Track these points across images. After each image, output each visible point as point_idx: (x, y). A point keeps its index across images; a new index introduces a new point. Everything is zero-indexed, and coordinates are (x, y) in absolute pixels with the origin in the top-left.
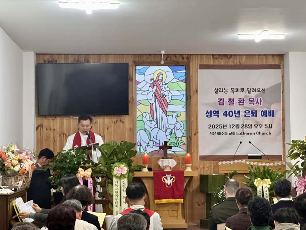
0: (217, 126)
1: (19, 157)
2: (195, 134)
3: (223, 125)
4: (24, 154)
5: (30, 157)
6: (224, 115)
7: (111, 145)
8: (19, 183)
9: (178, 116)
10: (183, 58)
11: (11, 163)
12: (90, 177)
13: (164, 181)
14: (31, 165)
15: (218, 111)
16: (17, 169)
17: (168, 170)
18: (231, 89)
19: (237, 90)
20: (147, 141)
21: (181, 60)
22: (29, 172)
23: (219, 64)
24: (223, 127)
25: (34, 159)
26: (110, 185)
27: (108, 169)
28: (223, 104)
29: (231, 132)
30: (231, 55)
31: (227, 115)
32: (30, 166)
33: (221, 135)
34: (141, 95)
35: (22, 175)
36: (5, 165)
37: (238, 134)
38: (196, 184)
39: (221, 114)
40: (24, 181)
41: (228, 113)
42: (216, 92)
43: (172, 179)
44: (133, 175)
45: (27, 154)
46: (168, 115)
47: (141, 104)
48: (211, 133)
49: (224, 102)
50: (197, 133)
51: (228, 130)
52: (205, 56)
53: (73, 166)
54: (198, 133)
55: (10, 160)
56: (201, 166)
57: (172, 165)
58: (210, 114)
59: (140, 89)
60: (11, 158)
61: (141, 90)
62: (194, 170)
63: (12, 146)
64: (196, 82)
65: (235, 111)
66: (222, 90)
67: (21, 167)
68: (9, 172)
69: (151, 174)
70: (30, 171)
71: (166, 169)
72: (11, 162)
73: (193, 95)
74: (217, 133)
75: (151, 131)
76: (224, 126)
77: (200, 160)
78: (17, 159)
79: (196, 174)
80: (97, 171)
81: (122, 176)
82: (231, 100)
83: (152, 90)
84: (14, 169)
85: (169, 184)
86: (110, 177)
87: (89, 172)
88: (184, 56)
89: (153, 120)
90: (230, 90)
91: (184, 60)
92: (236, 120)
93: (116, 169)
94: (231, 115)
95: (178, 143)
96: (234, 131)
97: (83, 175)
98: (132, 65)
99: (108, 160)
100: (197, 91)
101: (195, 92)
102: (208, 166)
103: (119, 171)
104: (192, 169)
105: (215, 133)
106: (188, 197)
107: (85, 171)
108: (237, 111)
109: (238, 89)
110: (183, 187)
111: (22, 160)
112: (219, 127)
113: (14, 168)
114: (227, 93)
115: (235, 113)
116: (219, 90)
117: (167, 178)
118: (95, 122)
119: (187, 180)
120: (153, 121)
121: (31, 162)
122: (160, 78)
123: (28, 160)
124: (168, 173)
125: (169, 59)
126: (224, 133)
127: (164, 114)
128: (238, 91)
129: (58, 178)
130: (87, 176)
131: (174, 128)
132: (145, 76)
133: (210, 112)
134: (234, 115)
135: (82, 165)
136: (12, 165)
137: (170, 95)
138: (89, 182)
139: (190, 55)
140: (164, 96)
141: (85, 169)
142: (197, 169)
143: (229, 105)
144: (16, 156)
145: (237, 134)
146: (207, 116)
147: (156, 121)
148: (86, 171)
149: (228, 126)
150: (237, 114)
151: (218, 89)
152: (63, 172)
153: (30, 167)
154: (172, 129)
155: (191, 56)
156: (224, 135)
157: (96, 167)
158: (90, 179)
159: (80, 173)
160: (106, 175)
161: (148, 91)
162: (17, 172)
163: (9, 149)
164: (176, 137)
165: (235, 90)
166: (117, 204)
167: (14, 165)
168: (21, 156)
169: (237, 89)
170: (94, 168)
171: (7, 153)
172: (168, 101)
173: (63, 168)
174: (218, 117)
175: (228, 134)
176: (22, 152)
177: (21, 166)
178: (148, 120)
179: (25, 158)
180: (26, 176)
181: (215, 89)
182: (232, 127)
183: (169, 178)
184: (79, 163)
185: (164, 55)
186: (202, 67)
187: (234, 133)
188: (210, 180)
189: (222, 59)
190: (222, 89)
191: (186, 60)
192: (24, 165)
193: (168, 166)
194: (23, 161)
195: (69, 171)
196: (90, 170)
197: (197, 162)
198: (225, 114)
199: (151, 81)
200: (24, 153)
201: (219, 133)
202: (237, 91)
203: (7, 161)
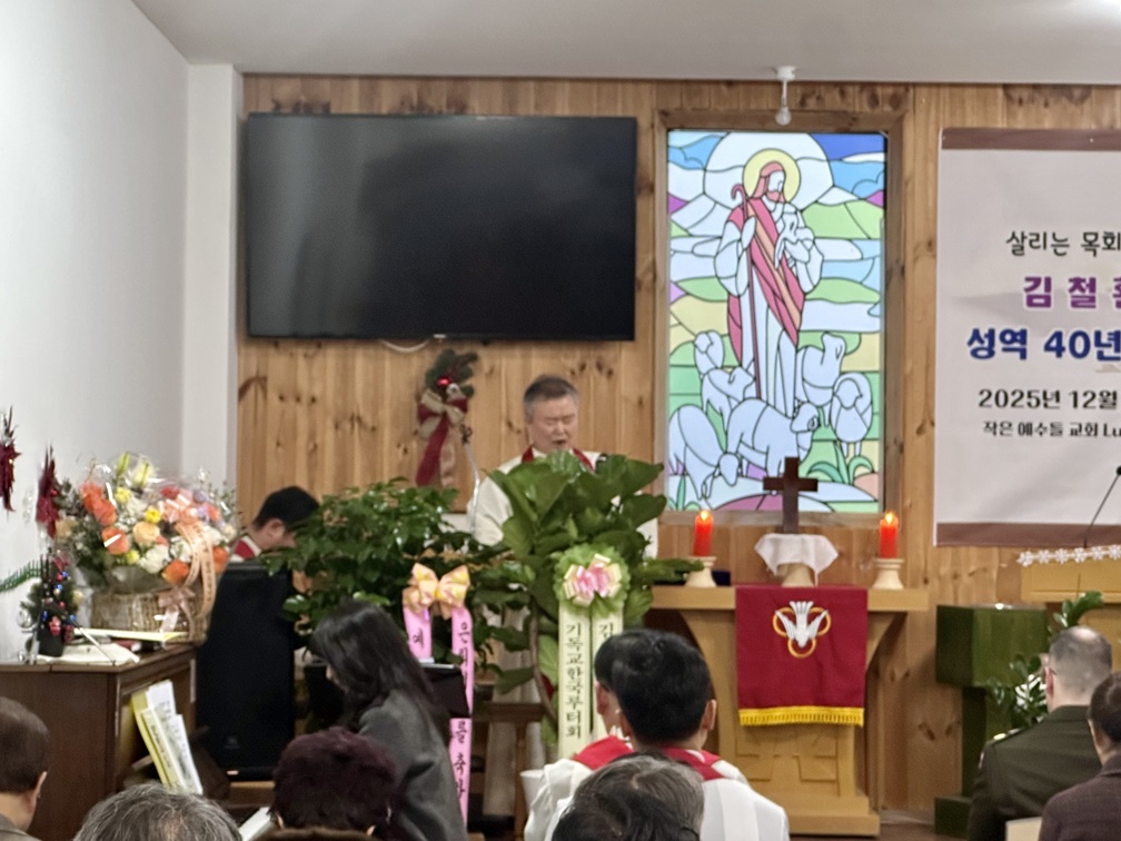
0: (1018, 395)
1: (162, 510)
2: (920, 431)
3: (1045, 394)
4: (184, 500)
5: (211, 512)
6: (1048, 348)
7: (554, 470)
8: (161, 622)
9: (849, 350)
10: (874, 101)
11: (129, 536)
12: (460, 604)
13: (782, 627)
14: (215, 548)
15: (1023, 333)
16: (154, 560)
17: (798, 581)
18: (1085, 234)
19: (1109, 241)
20: (714, 454)
21: (866, 108)
22: (205, 576)
23: (1034, 126)
24: (1042, 402)
25: (224, 524)
26: (545, 641)
27: (538, 575)
28: (1047, 303)
29: (1080, 426)
30: (1088, 88)
31: (1063, 349)
32: (211, 550)
33: (1036, 435)
34: (691, 256)
35: (176, 588)
36: (106, 544)
37: (1110, 431)
38: (919, 647)
39: (1035, 344)
40: (182, 615)
41: (1066, 342)
42: (1018, 251)
43: (817, 621)
44: (648, 602)
45: (197, 501)
46: (806, 347)
47: (688, 294)
48: (991, 427)
49: (1052, 294)
50: (928, 426)
51: (1067, 415)
52: (970, 92)
53: (389, 557)
54: (933, 424)
55: (125, 523)
56: (945, 570)
57: (818, 561)
58: (986, 344)
59: (686, 230)
60: (132, 513)
61: (691, 235)
62: (914, 585)
63: (133, 465)
64: (931, 203)
65: (1098, 335)
66: (1041, 242)
67: (171, 556)
68: (120, 575)
69: (727, 598)
70: (209, 571)
71: (789, 578)
72: (131, 532)
73: (916, 259)
74: (1015, 427)
75: (732, 411)
76: (1049, 396)
77: (939, 540)
78: (157, 519)
79: (920, 604)
80: (492, 580)
81: (599, 604)
82: (1084, 285)
83: (737, 236)
84: (143, 562)
85: (802, 643)
86: (549, 609)
87: (457, 584)
88: (879, 91)
89: (741, 365)
90: (1076, 243)
91: (878, 111)
92: (1104, 370)
93: (574, 575)
94: (1080, 347)
95: (848, 468)
96: (1093, 422)
97: (433, 595)
98: (652, 126)
99: (543, 535)
100: (931, 244)
101: (923, 248)
102: (972, 568)
103: (587, 581)
104: (903, 579)
105: (1006, 425)
106: (885, 699)
107: (439, 577)
108: (1110, 334)
109: (1113, 238)
110: (864, 657)
111: (175, 523)
112: (1025, 400)
113: (141, 556)
114: (1064, 254)
115: (1098, 343)
116: (1031, 242)
117: (793, 618)
118: (486, 368)
119: (881, 629)
120: (738, 370)
121: (212, 536)
122: (773, 185)
123: (200, 524)
124: (800, 595)
125: (812, 103)
126: (1049, 427)
127: (786, 341)
128: (1115, 245)
129: (324, 606)
130: (450, 601)
131: (831, 401)
132: (708, 175)
133: (986, 336)
134: (1094, 350)
135: (430, 553)
136: (136, 546)
137: (817, 259)
138: (457, 628)
139: (906, 85)
140: (786, 263)
141: (441, 569)
142: (926, 581)
143: (1074, 304)
144: (151, 509)
145: (1105, 434)
146: (974, 353)
147: (752, 370)
148: (445, 579)
149: (1067, 399)
150: (1109, 346)
151: (1023, 237)
152: (349, 582)
153: (210, 555)
154: (820, 408)
155: (911, 90)
156: (1047, 435)
157: (490, 564)
158: (461, 613)
159: (417, 587)
160: (532, 597)
161: (718, 242)
162: (152, 575)
163: (123, 476)
164: (837, 442)
165: (1100, 241)
166: (574, 723)
167: (141, 545)
168: (173, 508)
169: (1109, 236)
170: (478, 568)
171: (115, 492)
172: (807, 287)
173: (345, 566)
174: (1023, 355)
175: (1067, 432)
176: (178, 493)
177: (173, 552)
178: (719, 365)
179: (190, 517)
180: (192, 594)
181: (1014, 236)
182: (1082, 400)
183: (802, 619)
184: (414, 547)
185: (791, 84)
186: (958, 138)
187: (1092, 430)
188: (983, 630)
189: (1046, 105)
190: (1045, 235)
191: (887, 108)
192: (186, 546)
193: (801, 565)
194: (178, 527)
195: (373, 577)
196: (462, 574)
197: (926, 550)
198: (1055, 346)
199: (734, 197)
200: (186, 497)
201: (1026, 429)
202: (1109, 247)
203: (112, 528)
